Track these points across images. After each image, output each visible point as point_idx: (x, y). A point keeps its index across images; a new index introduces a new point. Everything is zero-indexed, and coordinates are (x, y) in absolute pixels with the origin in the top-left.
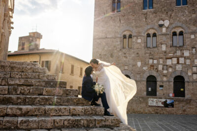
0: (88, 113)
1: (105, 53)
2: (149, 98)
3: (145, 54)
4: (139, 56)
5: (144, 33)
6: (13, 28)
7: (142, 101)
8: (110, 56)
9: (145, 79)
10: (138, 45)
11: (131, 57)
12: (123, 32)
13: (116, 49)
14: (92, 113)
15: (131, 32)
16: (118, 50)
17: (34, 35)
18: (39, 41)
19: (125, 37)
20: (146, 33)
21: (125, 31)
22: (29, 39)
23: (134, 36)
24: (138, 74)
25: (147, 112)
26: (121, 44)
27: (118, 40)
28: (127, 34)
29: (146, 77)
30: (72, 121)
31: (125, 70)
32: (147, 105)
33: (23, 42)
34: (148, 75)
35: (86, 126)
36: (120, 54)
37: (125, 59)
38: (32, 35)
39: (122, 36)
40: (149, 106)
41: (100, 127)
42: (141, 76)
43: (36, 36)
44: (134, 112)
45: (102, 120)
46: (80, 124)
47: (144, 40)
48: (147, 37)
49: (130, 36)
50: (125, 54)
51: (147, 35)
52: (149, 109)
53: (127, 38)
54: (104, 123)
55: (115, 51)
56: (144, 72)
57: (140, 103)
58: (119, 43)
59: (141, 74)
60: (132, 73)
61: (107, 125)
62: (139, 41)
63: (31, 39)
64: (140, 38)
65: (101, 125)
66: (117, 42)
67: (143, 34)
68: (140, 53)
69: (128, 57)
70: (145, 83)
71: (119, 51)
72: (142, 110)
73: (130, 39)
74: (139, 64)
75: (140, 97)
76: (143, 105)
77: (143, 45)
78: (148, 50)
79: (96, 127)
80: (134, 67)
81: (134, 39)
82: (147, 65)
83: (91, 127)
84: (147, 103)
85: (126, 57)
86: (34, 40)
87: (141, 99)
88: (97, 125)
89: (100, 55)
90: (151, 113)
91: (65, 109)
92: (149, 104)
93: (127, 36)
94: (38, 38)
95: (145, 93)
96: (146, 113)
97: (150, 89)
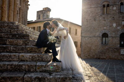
0: (35, 59)
1: (90, 18)
2: (121, 49)
3: (119, 18)
4: (114, 19)
5: (119, 3)
6: (29, 5)
7: (116, 51)
8: (93, 20)
9: (119, 36)
10: (114, 11)
11: (108, 21)
12: (103, 3)
13: (98, 15)
14: (39, 60)
15: (109, 2)
16: (99, 15)
17: (46, 9)
18: (49, 13)
19: (104, 6)
20: (120, 2)
21: (104, 2)
22: (43, 12)
23: (111, 5)
24: (113, 32)
25: (120, 58)
26: (101, 11)
27: (99, 9)
28: (106, 4)
29: (120, 34)
30: (14, 66)
31: (104, 29)
32: (119, 54)
33: (40, 14)
34: (121, 33)
35: (27, 70)
36: (100, 19)
37: (104, 22)
38: (45, 9)
39: (102, 6)
40: (121, 55)
41: (40, 72)
42: (116, 33)
43: (47, 10)
44: (110, 59)
45: (42, 66)
46: (22, 69)
47: (118, 8)
48: (121, 5)
49: (108, 6)
50: (104, 18)
51: (121, 3)
52: (121, 56)
53: (106, 7)
54: (44, 69)
55: (97, 17)
56: (118, 30)
57: (115, 53)
58: (100, 11)
59: (116, 32)
60: (109, 31)
61: (47, 71)
62: (115, 8)
63: (44, 12)
64: (116, 7)
65: (41, 70)
66: (99, 10)
67: (117, 4)
68: (115, 17)
69: (107, 21)
70: (119, 39)
71: (100, 17)
72: (116, 57)
73: (108, 8)
74: (114, 25)
75: (115, 48)
76: (117, 54)
77: (118, 11)
78: (121, 15)
79: (37, 72)
80: (111, 27)
81: (111, 8)
82: (120, 25)
83: (32, 71)
84: (120, 52)
85: (105, 21)
86: (46, 13)
87: (115, 50)
88: (37, 70)
89: (87, 20)
90: (123, 60)
91: (15, 55)
92: (121, 53)
93: (106, 6)
94: (48, 11)
95: (119, 45)
96: (119, 60)
97: (122, 43)
